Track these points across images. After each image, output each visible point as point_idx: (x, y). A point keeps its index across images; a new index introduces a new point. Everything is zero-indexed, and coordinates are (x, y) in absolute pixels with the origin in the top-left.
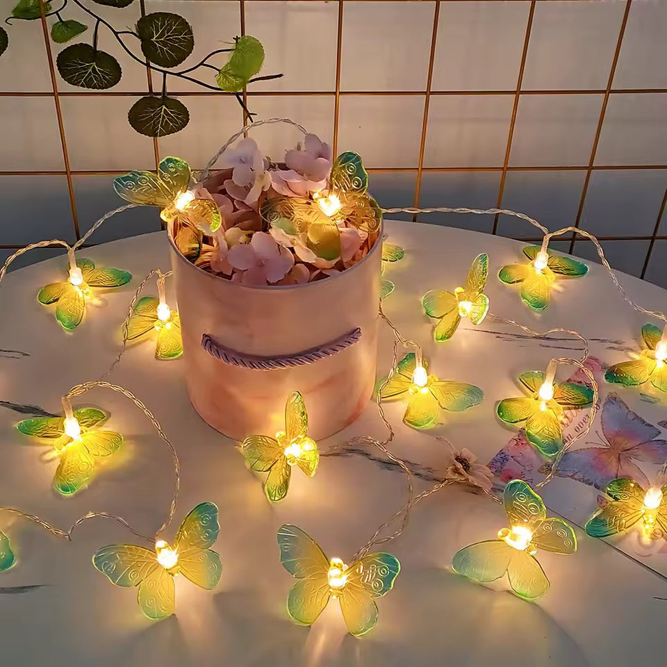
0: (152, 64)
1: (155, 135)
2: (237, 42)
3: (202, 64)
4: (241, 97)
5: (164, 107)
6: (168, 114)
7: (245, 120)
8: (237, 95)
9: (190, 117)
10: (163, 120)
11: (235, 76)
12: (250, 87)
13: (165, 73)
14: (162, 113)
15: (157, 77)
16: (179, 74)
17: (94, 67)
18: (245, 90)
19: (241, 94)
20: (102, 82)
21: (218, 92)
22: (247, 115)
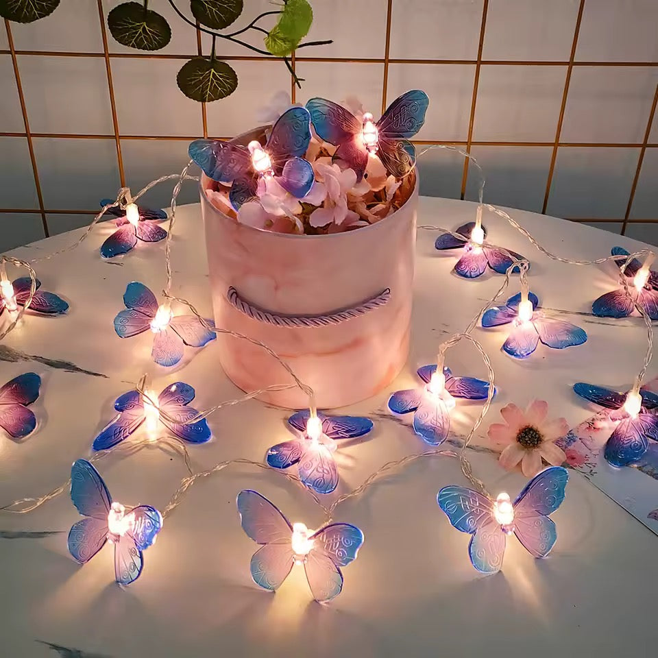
0: (202, 26)
1: (203, 101)
2: (286, 4)
3: (251, 26)
4: (290, 63)
5: (213, 70)
6: (216, 79)
7: (293, 85)
8: (286, 60)
9: (238, 82)
10: (211, 84)
11: (284, 40)
12: (299, 53)
13: (214, 35)
14: (211, 77)
15: (206, 39)
16: (228, 37)
17: (144, 28)
18: (293, 54)
19: (290, 59)
20: (152, 43)
21: (268, 57)
22: (296, 80)
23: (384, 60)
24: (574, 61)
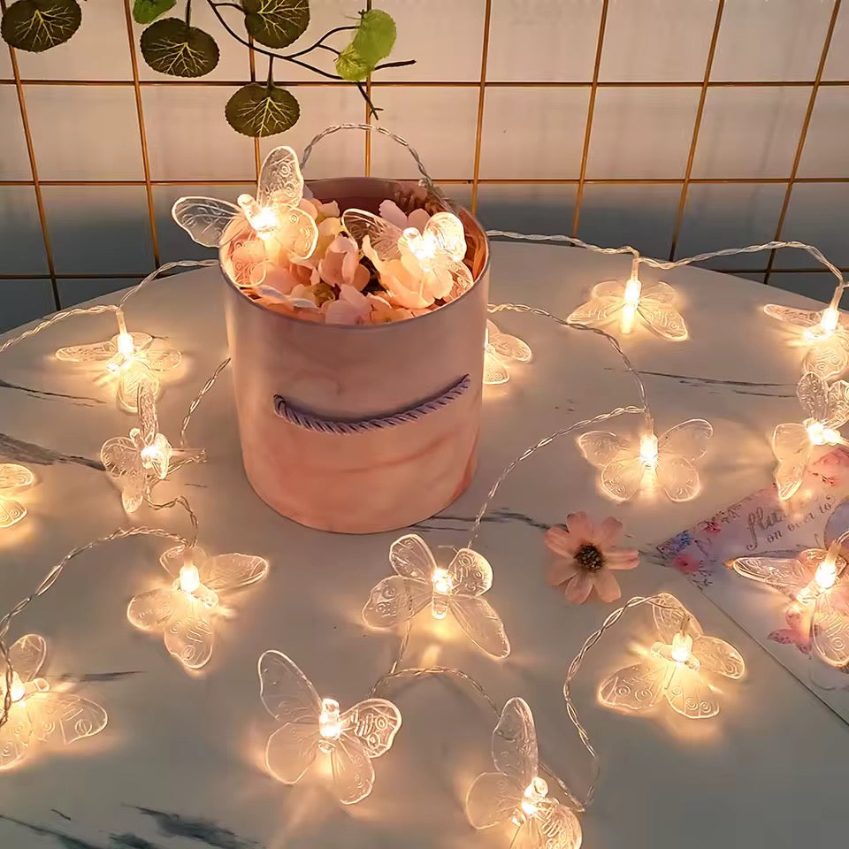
0: (256, 44)
1: (256, 135)
2: (363, 17)
3: (318, 45)
4: (364, 88)
5: (269, 99)
6: (273, 109)
7: (368, 117)
8: (360, 85)
9: (300, 112)
10: (267, 116)
11: (357, 61)
12: (376, 76)
13: (272, 56)
14: (267, 107)
15: (262, 61)
16: (289, 58)
17: (186, 49)
18: (369, 79)
19: (365, 84)
20: (194, 67)
21: (338, 81)
22: (371, 110)
23: (479, 83)
24: (710, 81)
